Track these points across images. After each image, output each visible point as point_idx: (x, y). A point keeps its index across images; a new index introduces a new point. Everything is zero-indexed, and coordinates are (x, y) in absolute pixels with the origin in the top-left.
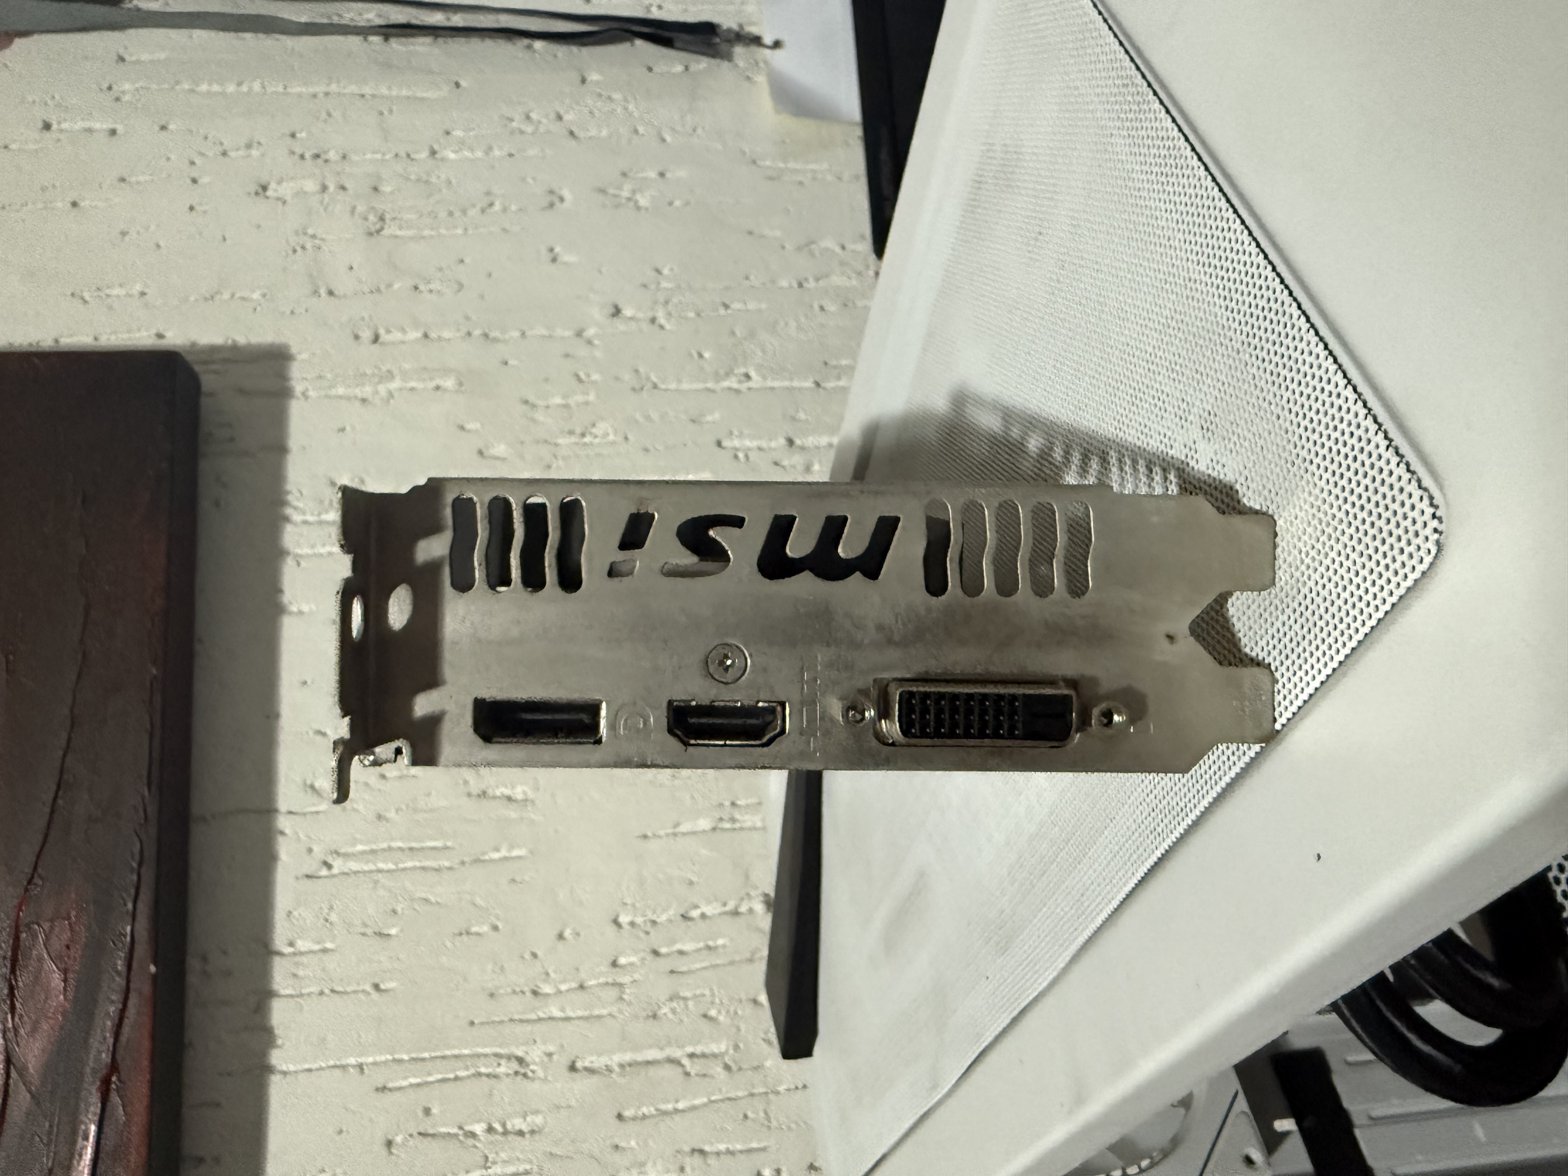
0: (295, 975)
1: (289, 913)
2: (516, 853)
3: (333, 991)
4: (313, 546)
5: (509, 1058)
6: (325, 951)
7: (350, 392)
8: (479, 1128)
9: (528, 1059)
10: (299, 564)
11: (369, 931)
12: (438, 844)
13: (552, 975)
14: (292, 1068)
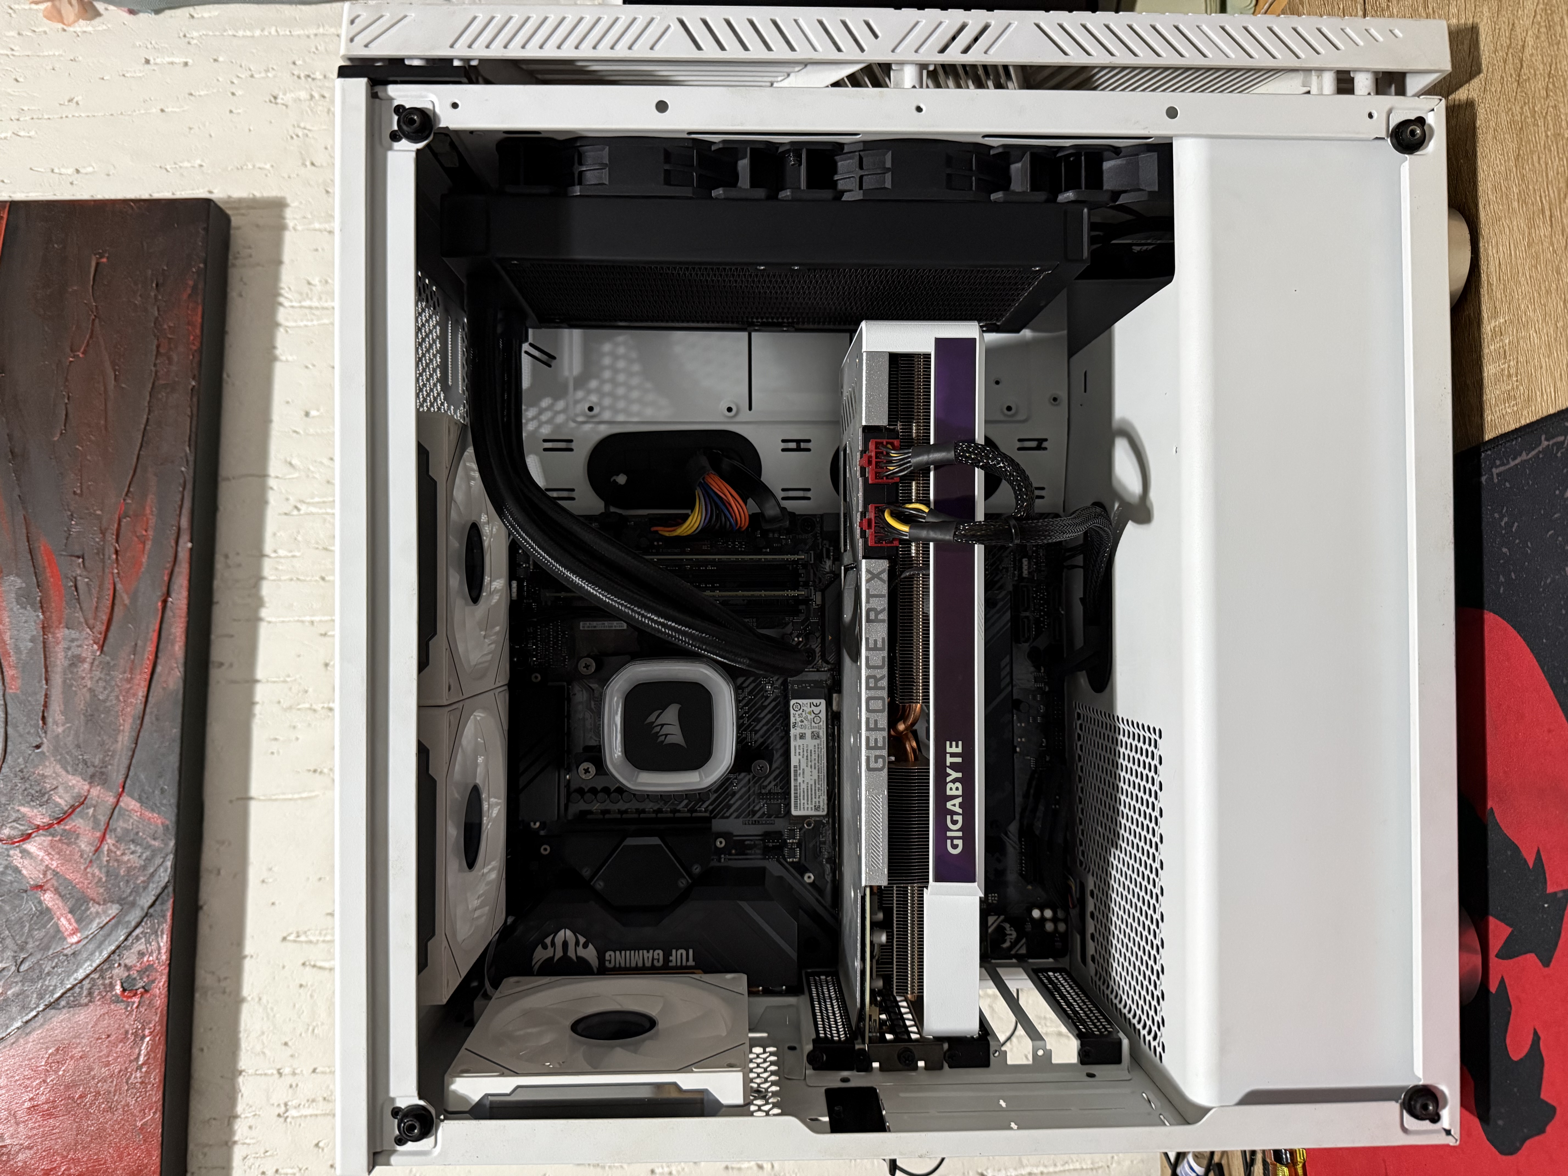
0: (276, 569)
1: (275, 534)
3: (298, 579)
6: (294, 556)
7: (322, 226)
11: (320, 547)
14: (273, 619)
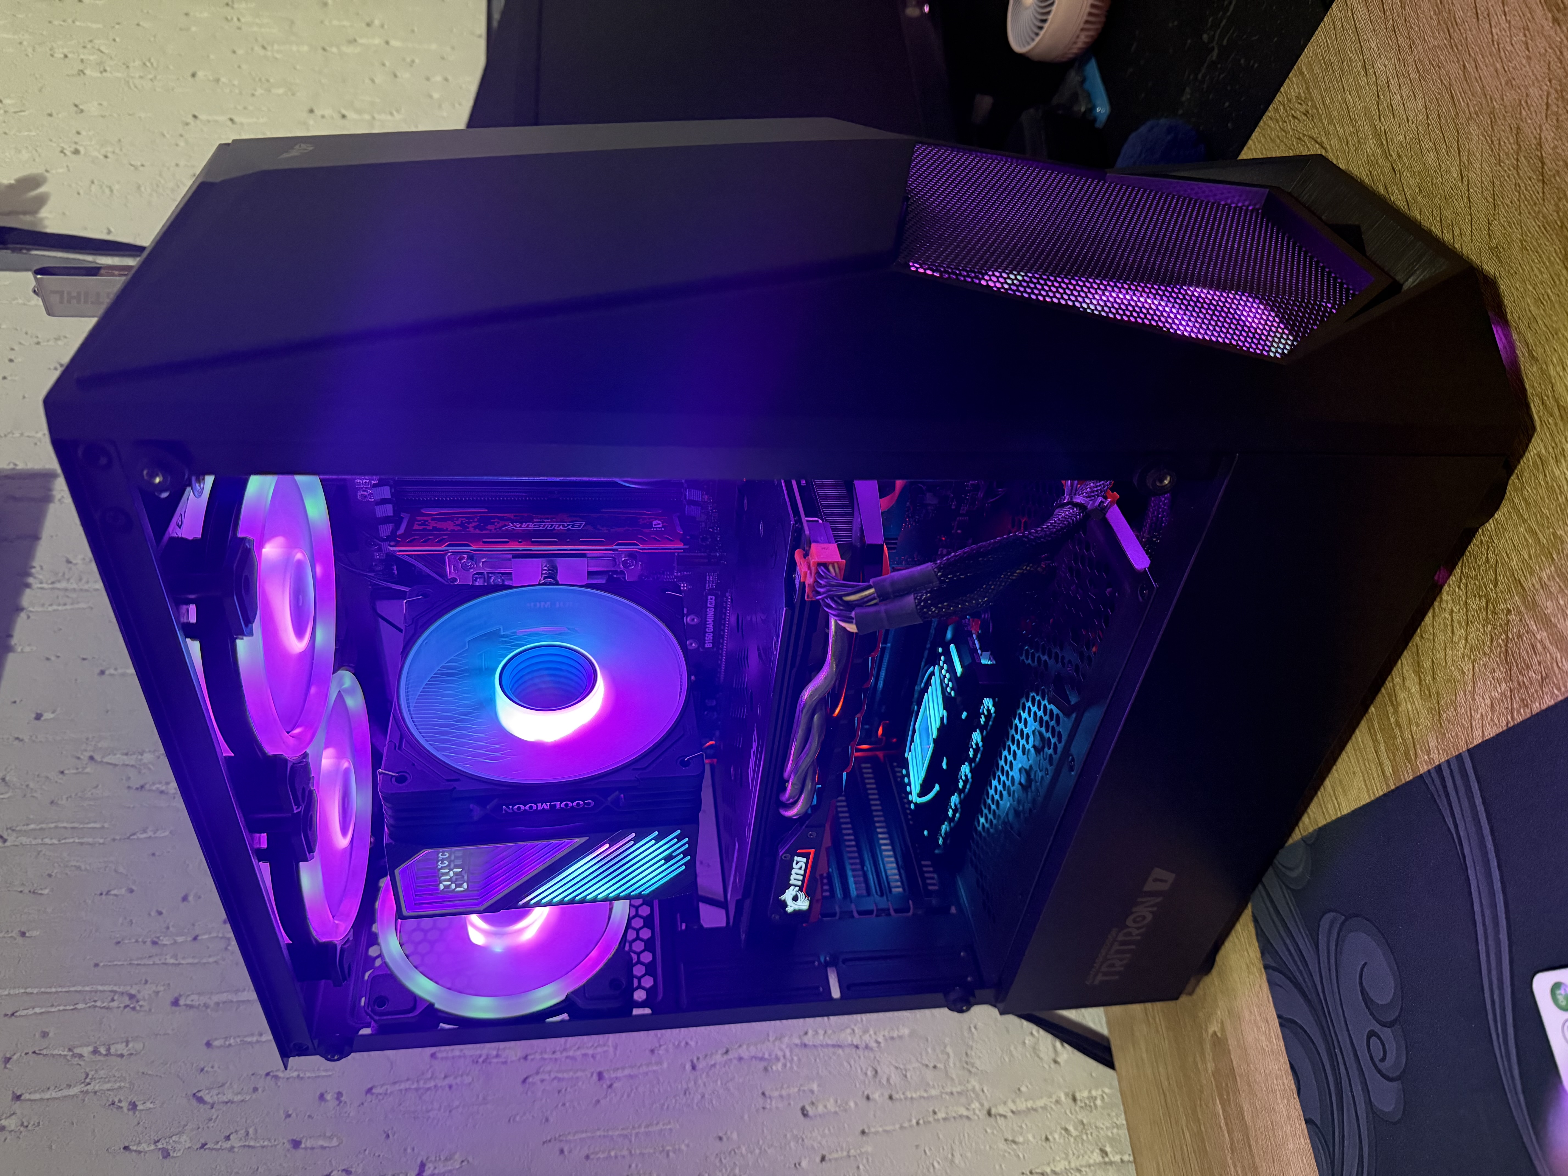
2: (160, 834)
4: (43, 605)
5: (122, 993)
8: (86, 1051)
9: (139, 996)
10: (29, 617)
12: (98, 825)
13: (171, 929)
